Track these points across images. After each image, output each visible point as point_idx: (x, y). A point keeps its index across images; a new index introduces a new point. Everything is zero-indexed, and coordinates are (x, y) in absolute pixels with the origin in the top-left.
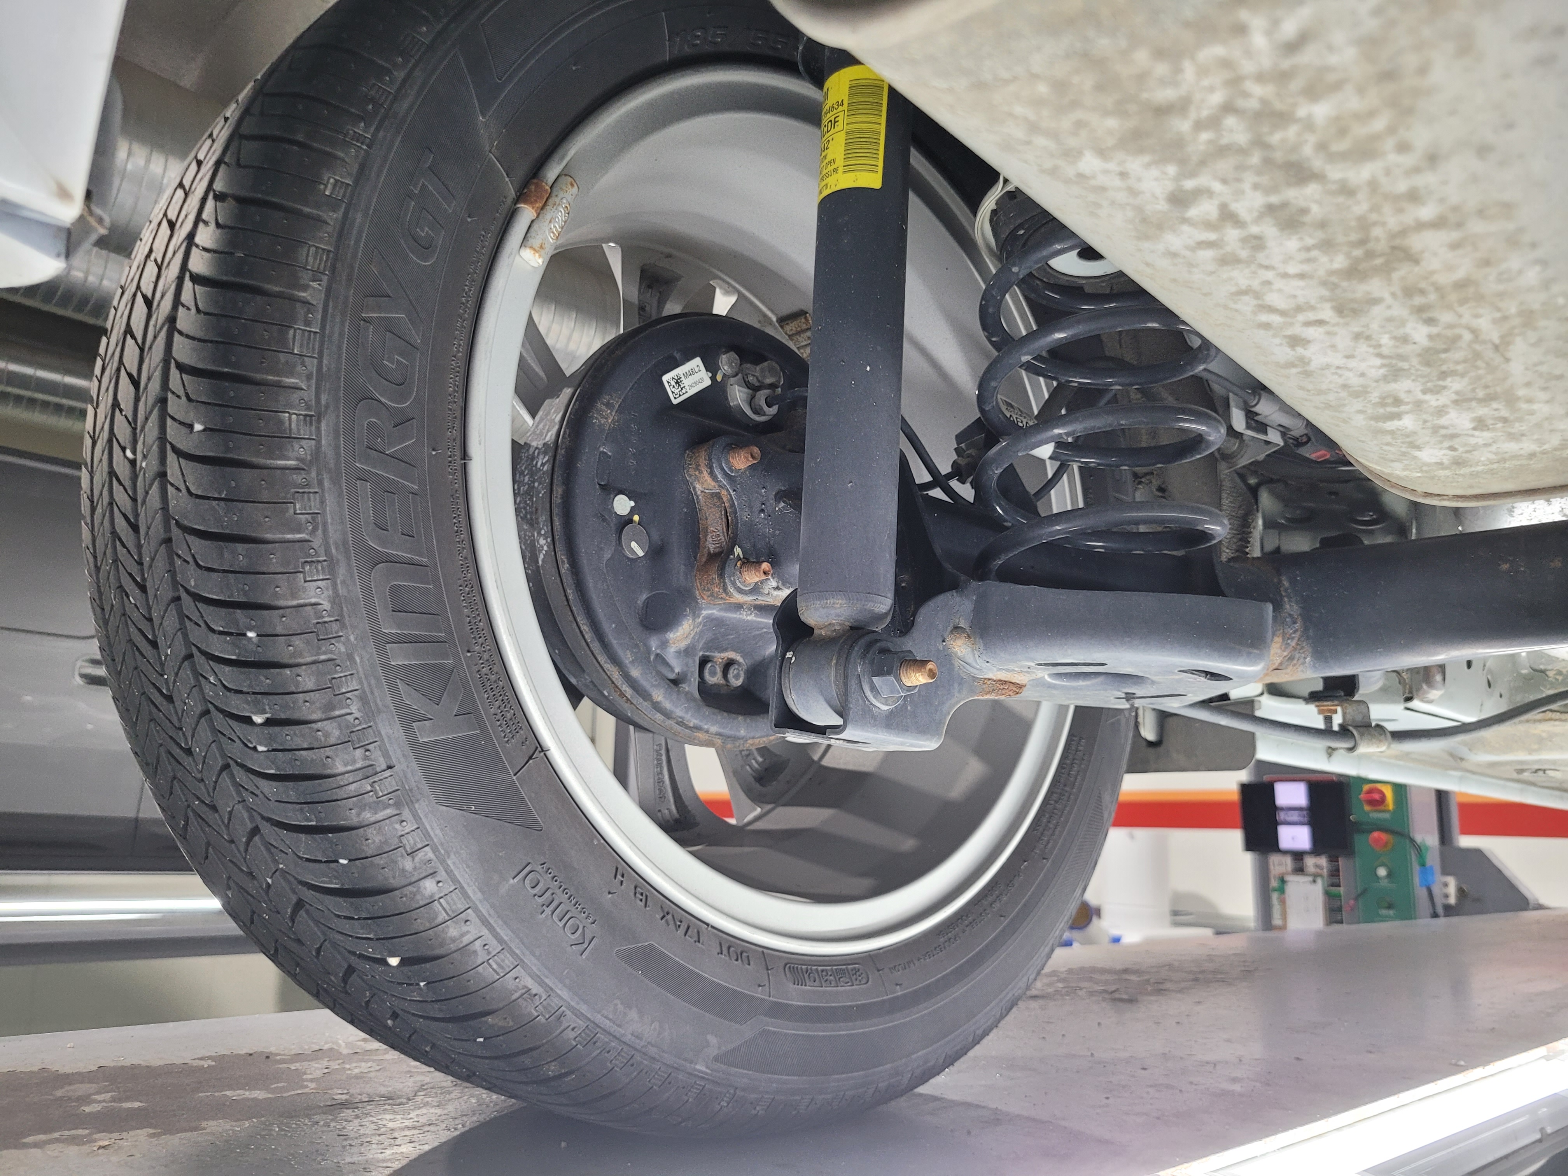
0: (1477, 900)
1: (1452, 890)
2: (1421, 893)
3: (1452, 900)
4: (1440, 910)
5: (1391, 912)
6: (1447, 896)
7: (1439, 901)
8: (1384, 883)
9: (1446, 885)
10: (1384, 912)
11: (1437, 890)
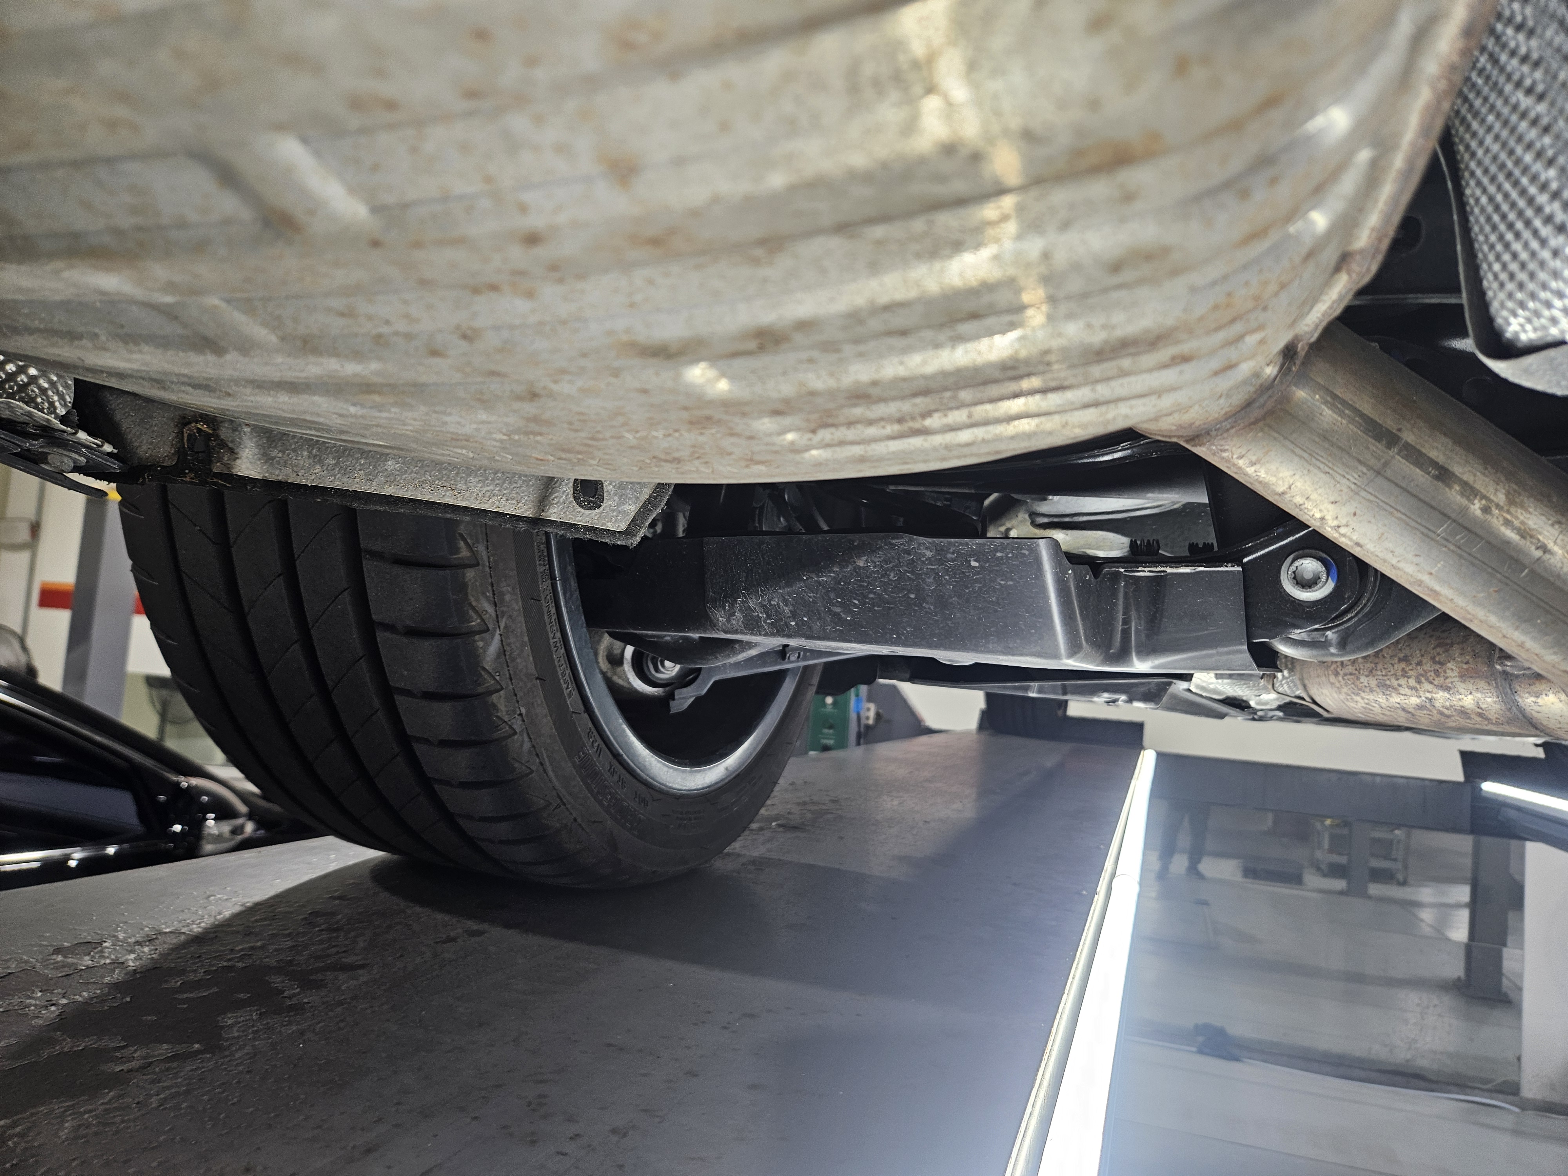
0: (888, 722)
1: (872, 714)
2: (853, 716)
3: (871, 722)
4: (862, 729)
5: (831, 731)
6: (868, 718)
7: (864, 721)
8: (829, 709)
9: (868, 709)
10: (826, 731)
11: (863, 714)
